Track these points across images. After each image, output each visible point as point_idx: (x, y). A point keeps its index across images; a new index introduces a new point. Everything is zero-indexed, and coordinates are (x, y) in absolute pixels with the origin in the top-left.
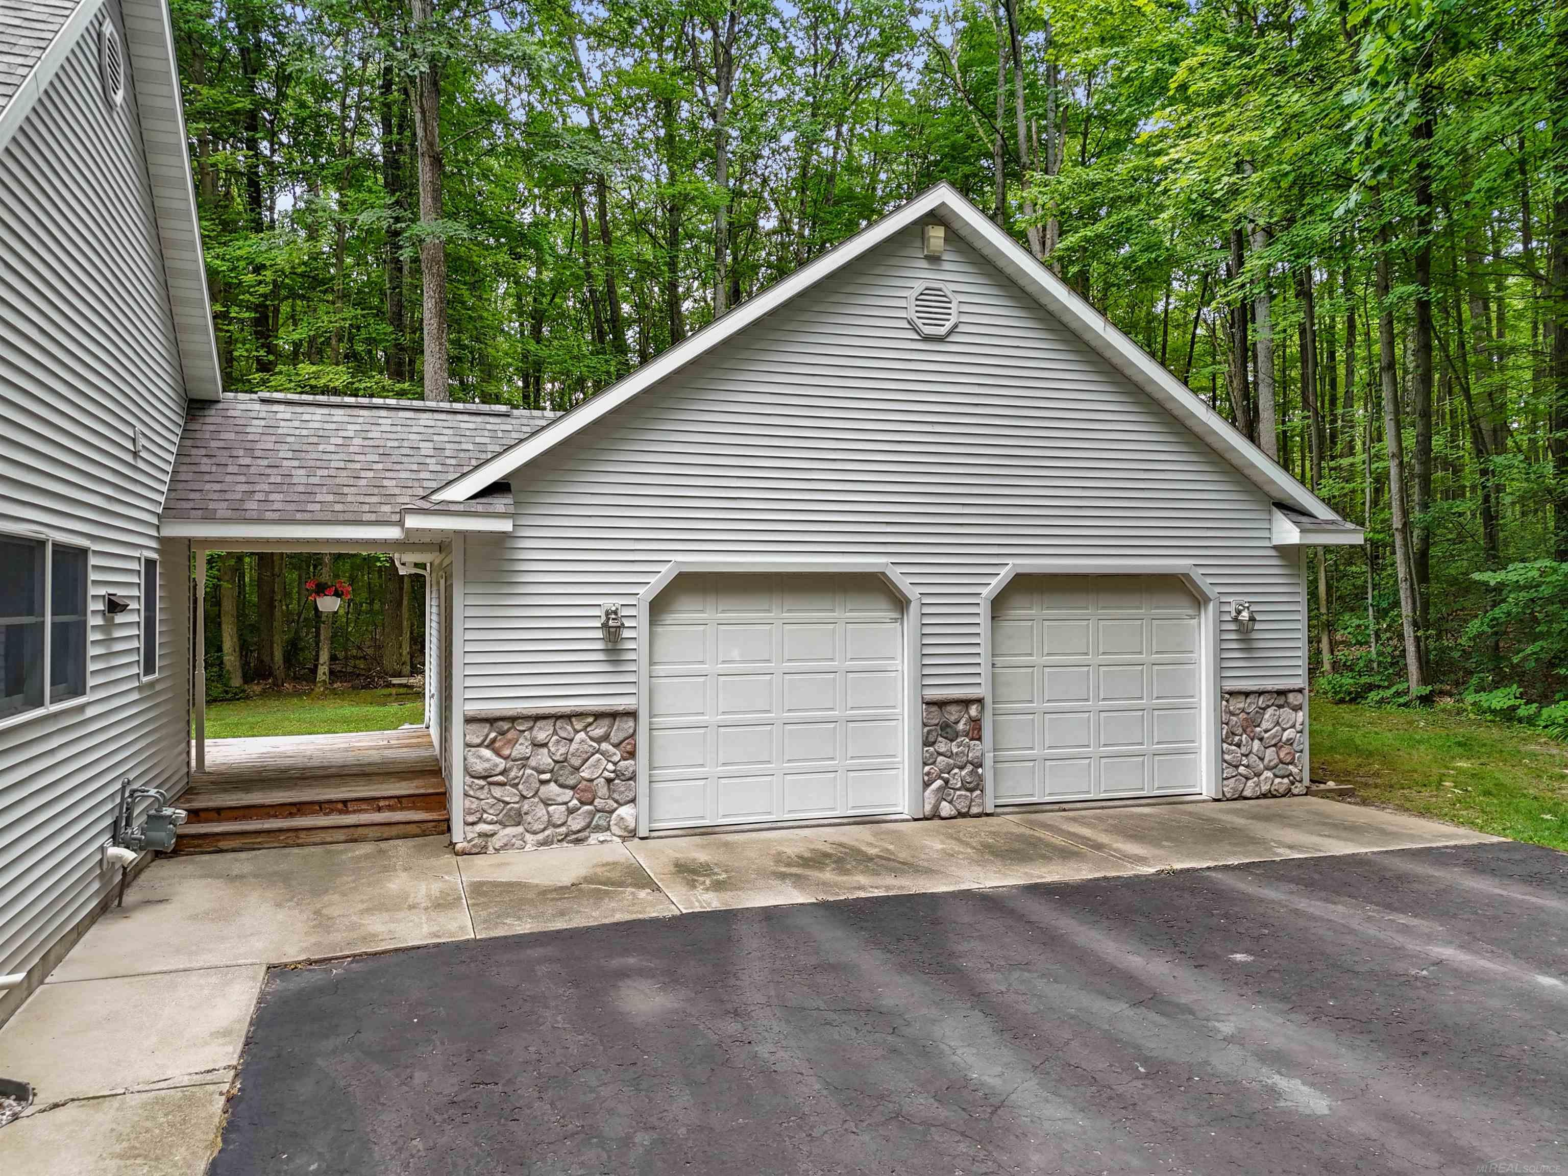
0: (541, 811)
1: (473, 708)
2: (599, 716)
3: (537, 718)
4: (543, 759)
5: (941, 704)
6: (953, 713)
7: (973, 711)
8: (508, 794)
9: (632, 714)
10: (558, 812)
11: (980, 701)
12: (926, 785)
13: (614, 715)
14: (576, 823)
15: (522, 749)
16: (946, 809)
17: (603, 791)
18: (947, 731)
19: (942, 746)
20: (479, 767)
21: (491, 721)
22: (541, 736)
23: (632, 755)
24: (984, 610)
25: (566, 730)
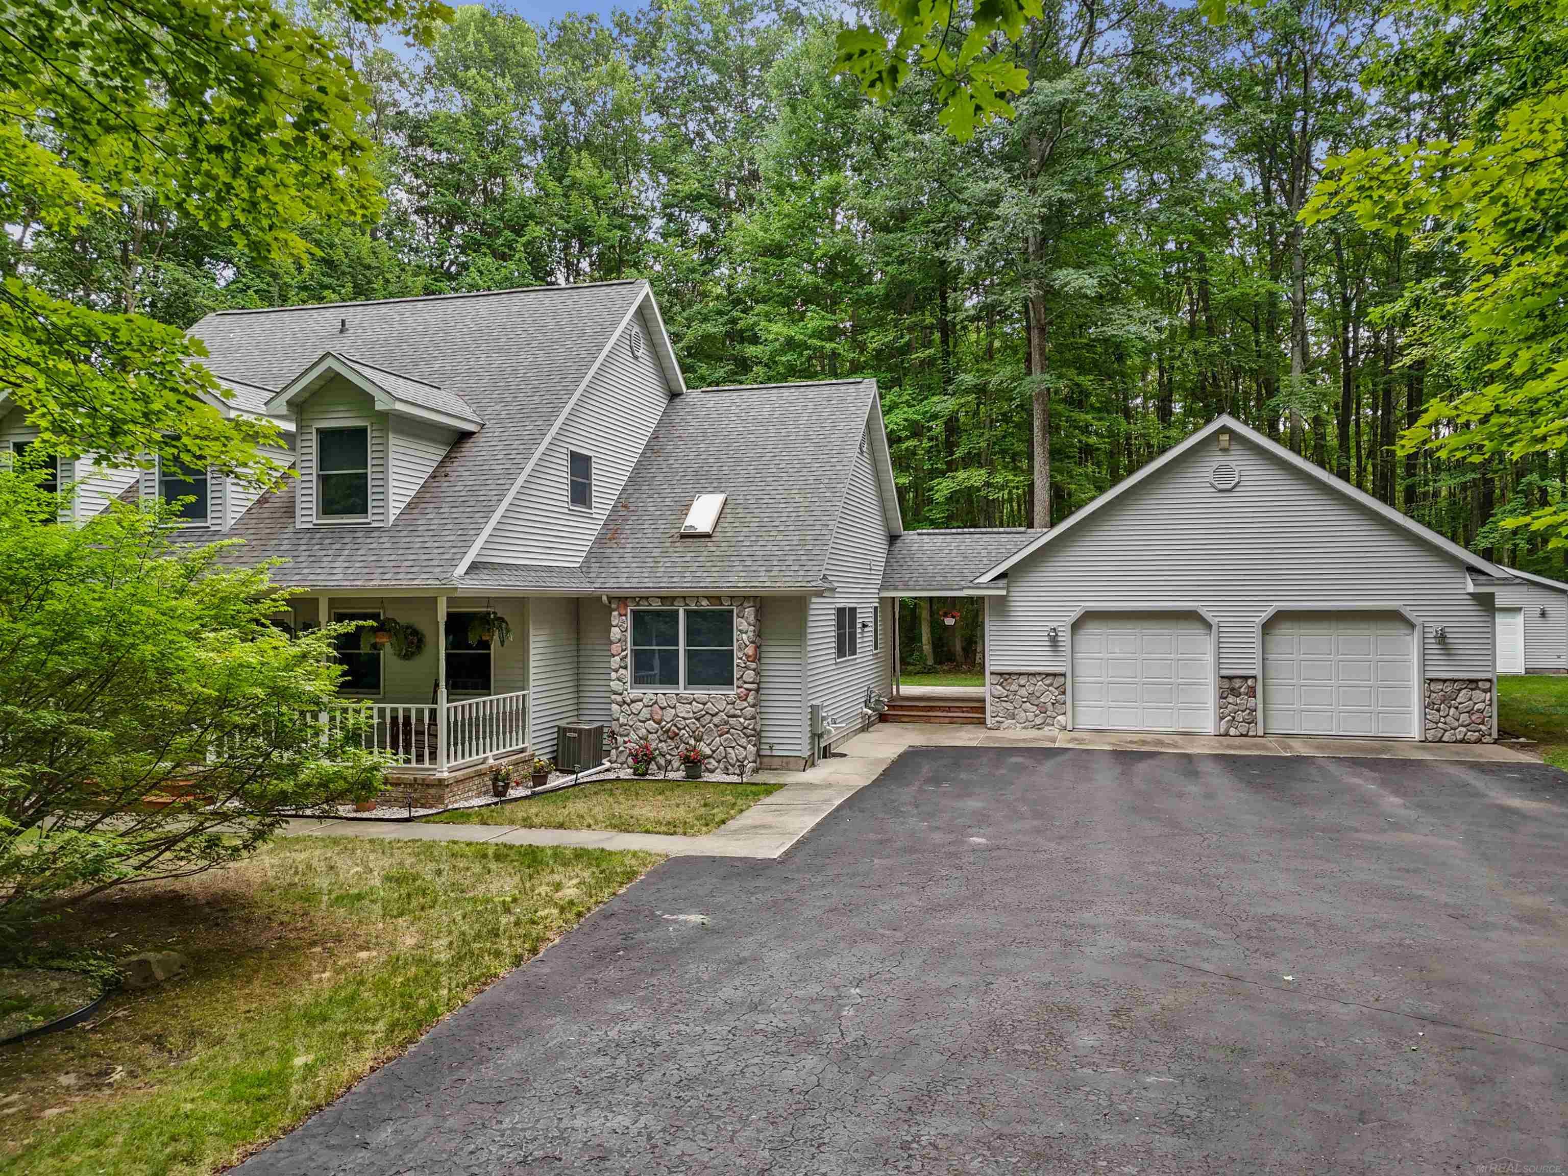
0: (1023, 714)
1: (993, 668)
2: (1048, 675)
3: (1020, 674)
4: (1023, 692)
5: (1230, 678)
6: (1237, 683)
7: (1250, 682)
8: (1009, 706)
9: (1064, 675)
10: (1030, 716)
11: (1254, 677)
12: (1222, 719)
13: (1055, 675)
14: (1038, 721)
15: (1014, 687)
16: (1232, 731)
17: (1050, 708)
18: (1234, 692)
19: (1231, 699)
20: (996, 693)
21: (1001, 674)
22: (1022, 682)
23: (1064, 693)
24: (1258, 630)
25: (1033, 680)
